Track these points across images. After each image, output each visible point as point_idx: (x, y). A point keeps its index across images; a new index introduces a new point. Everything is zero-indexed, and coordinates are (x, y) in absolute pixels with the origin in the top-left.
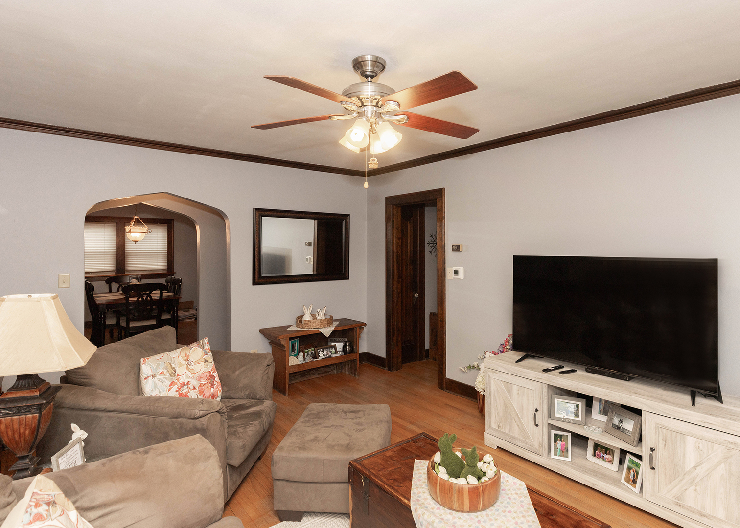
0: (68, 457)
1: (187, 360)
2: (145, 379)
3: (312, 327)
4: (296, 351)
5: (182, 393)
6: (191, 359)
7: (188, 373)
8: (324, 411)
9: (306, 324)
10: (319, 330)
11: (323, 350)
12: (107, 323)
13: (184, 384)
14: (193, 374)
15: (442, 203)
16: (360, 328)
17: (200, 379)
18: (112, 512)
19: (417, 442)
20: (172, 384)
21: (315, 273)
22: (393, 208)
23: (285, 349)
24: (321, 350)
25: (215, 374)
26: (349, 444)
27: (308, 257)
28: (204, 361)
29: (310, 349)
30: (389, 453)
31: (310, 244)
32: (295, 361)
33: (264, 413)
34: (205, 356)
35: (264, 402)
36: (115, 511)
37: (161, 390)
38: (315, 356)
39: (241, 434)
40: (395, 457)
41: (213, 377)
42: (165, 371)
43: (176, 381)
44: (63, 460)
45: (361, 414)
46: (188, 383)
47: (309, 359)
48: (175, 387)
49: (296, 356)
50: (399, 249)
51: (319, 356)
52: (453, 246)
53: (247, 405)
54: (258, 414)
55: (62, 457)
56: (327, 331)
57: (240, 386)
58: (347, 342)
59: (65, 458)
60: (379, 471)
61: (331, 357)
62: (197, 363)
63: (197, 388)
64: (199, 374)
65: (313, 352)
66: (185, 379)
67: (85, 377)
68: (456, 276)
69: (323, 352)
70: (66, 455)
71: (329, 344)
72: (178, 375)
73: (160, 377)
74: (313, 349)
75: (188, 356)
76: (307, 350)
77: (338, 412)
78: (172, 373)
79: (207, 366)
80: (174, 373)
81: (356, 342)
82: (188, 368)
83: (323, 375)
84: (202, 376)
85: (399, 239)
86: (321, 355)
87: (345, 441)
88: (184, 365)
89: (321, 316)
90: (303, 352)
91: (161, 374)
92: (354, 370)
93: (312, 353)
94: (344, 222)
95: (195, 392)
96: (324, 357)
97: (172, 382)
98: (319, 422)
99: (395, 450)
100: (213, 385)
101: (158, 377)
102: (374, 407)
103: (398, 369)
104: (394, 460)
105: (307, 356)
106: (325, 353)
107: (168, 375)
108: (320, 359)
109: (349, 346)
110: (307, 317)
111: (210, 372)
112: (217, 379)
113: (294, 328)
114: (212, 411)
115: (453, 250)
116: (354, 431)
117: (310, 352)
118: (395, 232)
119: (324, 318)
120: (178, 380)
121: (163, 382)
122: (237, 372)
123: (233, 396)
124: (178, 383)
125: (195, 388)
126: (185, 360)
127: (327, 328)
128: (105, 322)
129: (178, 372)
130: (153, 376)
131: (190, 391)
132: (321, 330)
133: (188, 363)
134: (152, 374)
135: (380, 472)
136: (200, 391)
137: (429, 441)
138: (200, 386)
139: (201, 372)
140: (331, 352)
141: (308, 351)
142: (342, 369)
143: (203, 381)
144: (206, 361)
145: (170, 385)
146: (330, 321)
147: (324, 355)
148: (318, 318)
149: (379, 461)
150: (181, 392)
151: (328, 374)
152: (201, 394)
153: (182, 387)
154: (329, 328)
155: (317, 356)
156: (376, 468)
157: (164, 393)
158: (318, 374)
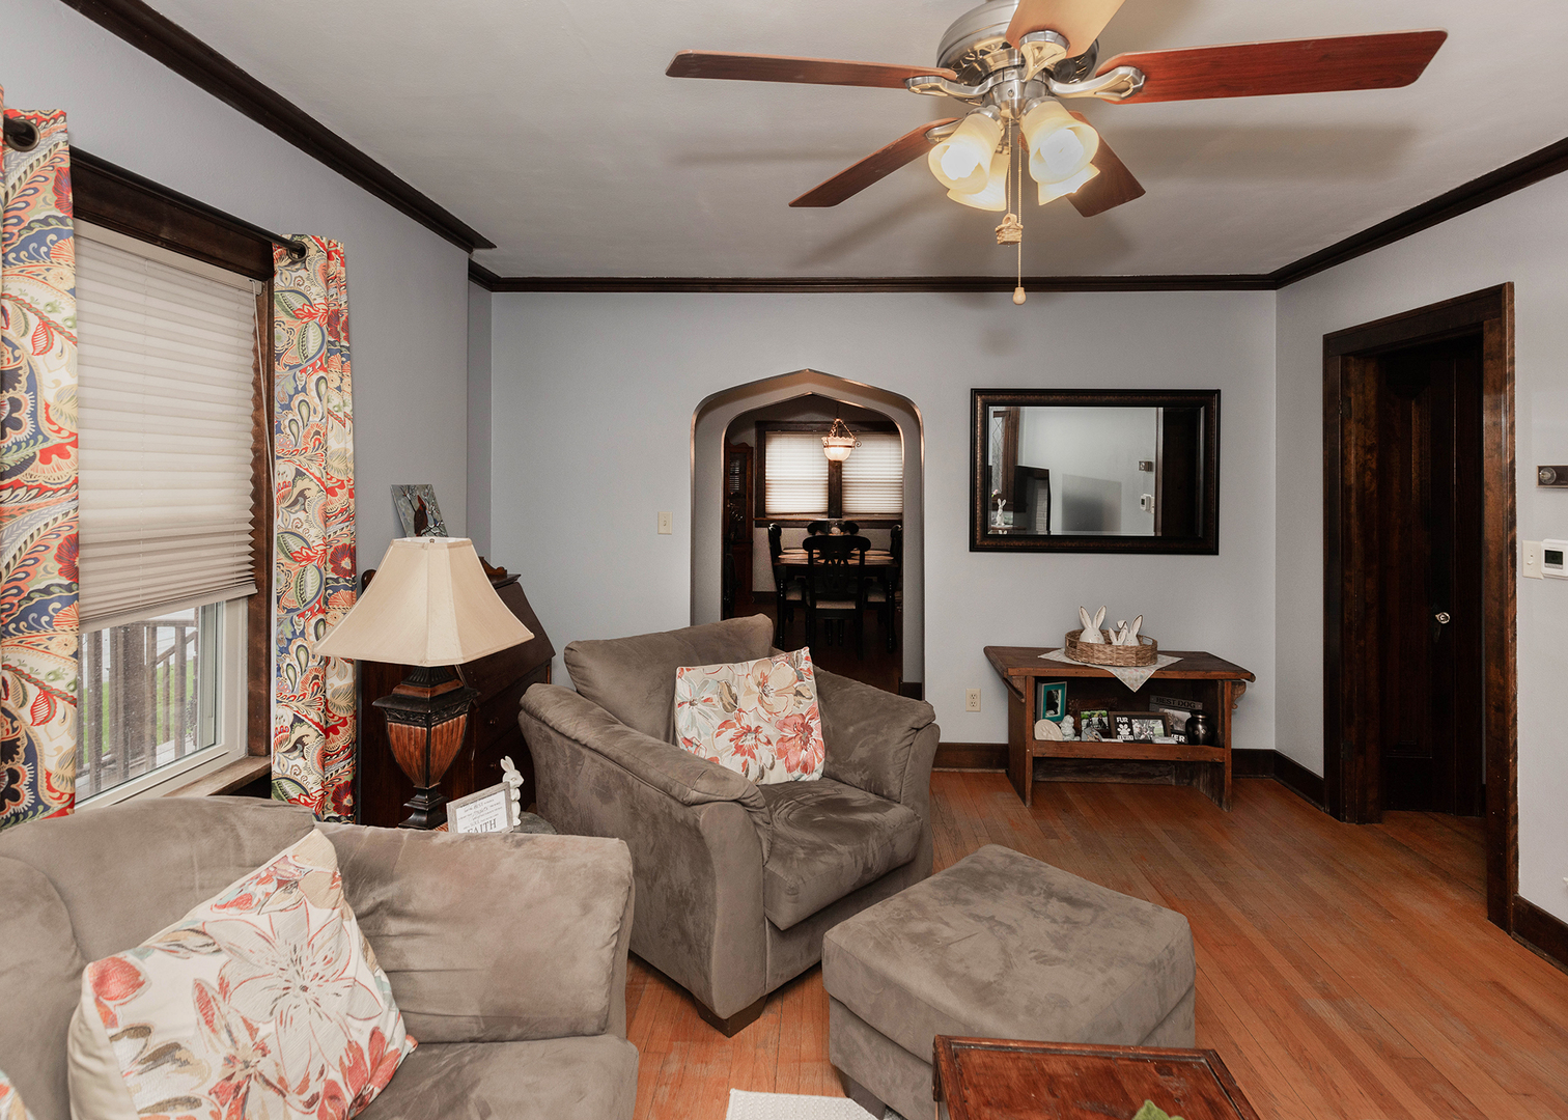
0: (478, 809)
1: (762, 684)
2: (680, 705)
3: (1096, 661)
4: (1059, 710)
5: (742, 746)
6: (771, 684)
7: (761, 710)
8: (1002, 875)
9: (1082, 650)
10: (1111, 670)
11: (1130, 721)
12: (788, 599)
13: (749, 730)
14: (771, 713)
15: (1503, 333)
16: (1234, 684)
17: (783, 725)
18: (416, 934)
19: (1170, 1073)
20: (725, 724)
21: (1159, 534)
22: (1345, 364)
23: (1023, 700)
24: (1125, 720)
25: (816, 724)
26: (990, 983)
27: (1144, 496)
28: (794, 692)
29: (1097, 712)
30: (1055, 1066)
31: (1148, 466)
32: (1051, 731)
33: (876, 833)
34: (798, 683)
35: (891, 807)
36: (423, 934)
37: (702, 732)
38: (1108, 731)
39: (795, 863)
40: (1067, 1086)
41: (807, 728)
42: (715, 698)
43: (735, 721)
44: (466, 814)
45: (1085, 915)
46: (757, 730)
47: (1089, 735)
48: (730, 733)
49: (1058, 721)
50: (1368, 478)
51: (1118, 733)
52: (1540, 468)
53: (854, 804)
54: (861, 830)
55: (466, 807)
56: (1134, 677)
57: (852, 758)
58: (1198, 712)
59: (473, 810)
60: (988, 1104)
61: (1151, 742)
62: (780, 693)
63: (774, 743)
64: (782, 716)
65: (1105, 720)
66: (752, 720)
67: (585, 682)
68: (1553, 570)
69: (1130, 725)
70: (476, 807)
71: (1152, 707)
72: (740, 710)
73: (704, 708)
74: (1104, 712)
75: (765, 678)
76: (1087, 713)
77: (1032, 888)
78: (729, 703)
79: (800, 703)
80: (732, 704)
81: (1223, 716)
82: (761, 700)
83: (1137, 781)
84: (788, 721)
85: (1369, 450)
86: (1124, 731)
87: (985, 974)
88: (754, 692)
89: (1127, 638)
90: (1076, 716)
91: (705, 701)
92: (1217, 786)
93: (1101, 721)
94: (1202, 409)
95: (770, 751)
96: (1131, 738)
97: (725, 722)
98: (970, 898)
99: (1081, 1063)
100: (805, 744)
101: (700, 706)
102: (1138, 909)
103: (1362, 819)
104: (1054, 1095)
105: (1088, 725)
106: (1136, 730)
107: (720, 706)
108: (1120, 740)
109: (1202, 724)
110: (1091, 636)
111: (804, 718)
112: (817, 734)
113: (1058, 656)
114: (718, 798)
115: (1541, 482)
116: (1033, 954)
117: (1095, 719)
118: (1354, 431)
119: (1134, 642)
120: (739, 720)
121: (706, 716)
122: (851, 729)
123: (842, 777)
124: (738, 726)
125: (769, 742)
126: (759, 684)
127: (1133, 669)
128: (785, 597)
129: (741, 703)
130: (691, 704)
131: (759, 746)
132: (1117, 673)
133: (763, 691)
134: (690, 698)
135: (988, 1111)
136: (779, 749)
137: (1211, 1089)
138: (782, 740)
139: (787, 713)
140: (1152, 729)
141: (1090, 716)
142: (1192, 778)
143: (789, 733)
144: (798, 693)
145: (721, 726)
146: (1147, 652)
147: (1131, 733)
148: (1115, 642)
149: (1014, 1074)
150: (740, 744)
151: (1151, 781)
152: (780, 757)
153: (745, 734)
154: (1140, 669)
155: (1114, 733)
156: (987, 1092)
157: (707, 738)
158: (1124, 776)
